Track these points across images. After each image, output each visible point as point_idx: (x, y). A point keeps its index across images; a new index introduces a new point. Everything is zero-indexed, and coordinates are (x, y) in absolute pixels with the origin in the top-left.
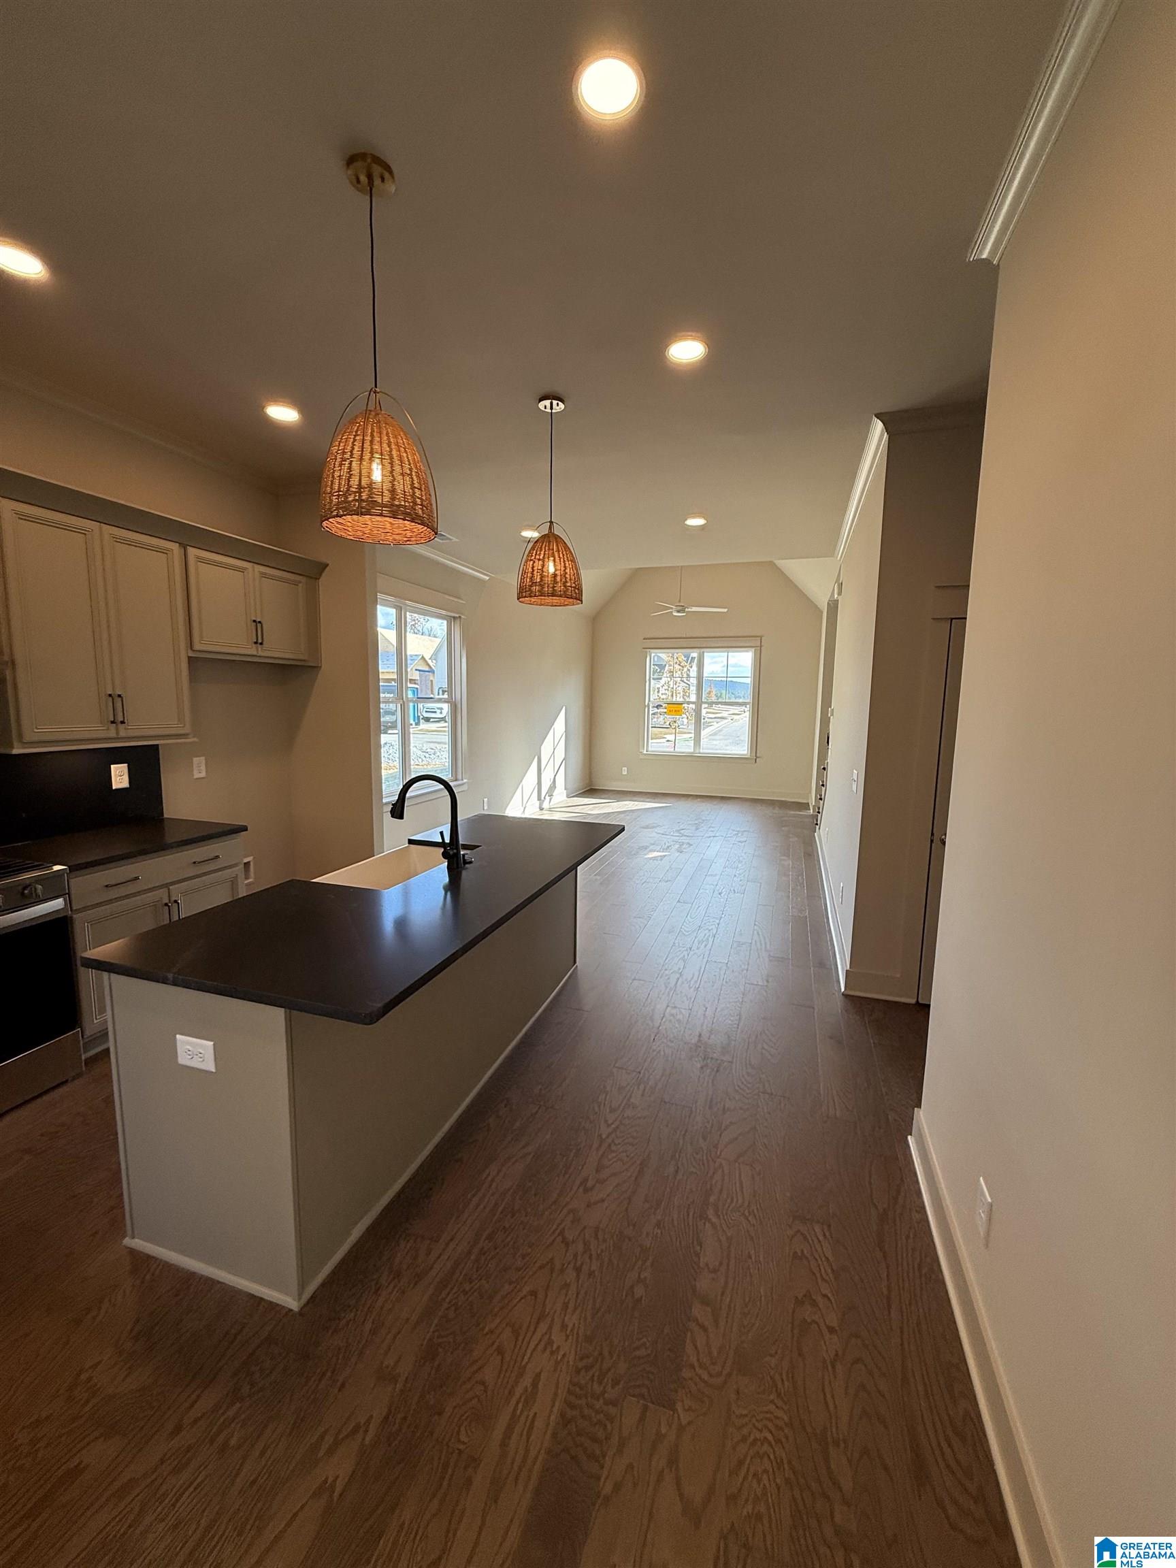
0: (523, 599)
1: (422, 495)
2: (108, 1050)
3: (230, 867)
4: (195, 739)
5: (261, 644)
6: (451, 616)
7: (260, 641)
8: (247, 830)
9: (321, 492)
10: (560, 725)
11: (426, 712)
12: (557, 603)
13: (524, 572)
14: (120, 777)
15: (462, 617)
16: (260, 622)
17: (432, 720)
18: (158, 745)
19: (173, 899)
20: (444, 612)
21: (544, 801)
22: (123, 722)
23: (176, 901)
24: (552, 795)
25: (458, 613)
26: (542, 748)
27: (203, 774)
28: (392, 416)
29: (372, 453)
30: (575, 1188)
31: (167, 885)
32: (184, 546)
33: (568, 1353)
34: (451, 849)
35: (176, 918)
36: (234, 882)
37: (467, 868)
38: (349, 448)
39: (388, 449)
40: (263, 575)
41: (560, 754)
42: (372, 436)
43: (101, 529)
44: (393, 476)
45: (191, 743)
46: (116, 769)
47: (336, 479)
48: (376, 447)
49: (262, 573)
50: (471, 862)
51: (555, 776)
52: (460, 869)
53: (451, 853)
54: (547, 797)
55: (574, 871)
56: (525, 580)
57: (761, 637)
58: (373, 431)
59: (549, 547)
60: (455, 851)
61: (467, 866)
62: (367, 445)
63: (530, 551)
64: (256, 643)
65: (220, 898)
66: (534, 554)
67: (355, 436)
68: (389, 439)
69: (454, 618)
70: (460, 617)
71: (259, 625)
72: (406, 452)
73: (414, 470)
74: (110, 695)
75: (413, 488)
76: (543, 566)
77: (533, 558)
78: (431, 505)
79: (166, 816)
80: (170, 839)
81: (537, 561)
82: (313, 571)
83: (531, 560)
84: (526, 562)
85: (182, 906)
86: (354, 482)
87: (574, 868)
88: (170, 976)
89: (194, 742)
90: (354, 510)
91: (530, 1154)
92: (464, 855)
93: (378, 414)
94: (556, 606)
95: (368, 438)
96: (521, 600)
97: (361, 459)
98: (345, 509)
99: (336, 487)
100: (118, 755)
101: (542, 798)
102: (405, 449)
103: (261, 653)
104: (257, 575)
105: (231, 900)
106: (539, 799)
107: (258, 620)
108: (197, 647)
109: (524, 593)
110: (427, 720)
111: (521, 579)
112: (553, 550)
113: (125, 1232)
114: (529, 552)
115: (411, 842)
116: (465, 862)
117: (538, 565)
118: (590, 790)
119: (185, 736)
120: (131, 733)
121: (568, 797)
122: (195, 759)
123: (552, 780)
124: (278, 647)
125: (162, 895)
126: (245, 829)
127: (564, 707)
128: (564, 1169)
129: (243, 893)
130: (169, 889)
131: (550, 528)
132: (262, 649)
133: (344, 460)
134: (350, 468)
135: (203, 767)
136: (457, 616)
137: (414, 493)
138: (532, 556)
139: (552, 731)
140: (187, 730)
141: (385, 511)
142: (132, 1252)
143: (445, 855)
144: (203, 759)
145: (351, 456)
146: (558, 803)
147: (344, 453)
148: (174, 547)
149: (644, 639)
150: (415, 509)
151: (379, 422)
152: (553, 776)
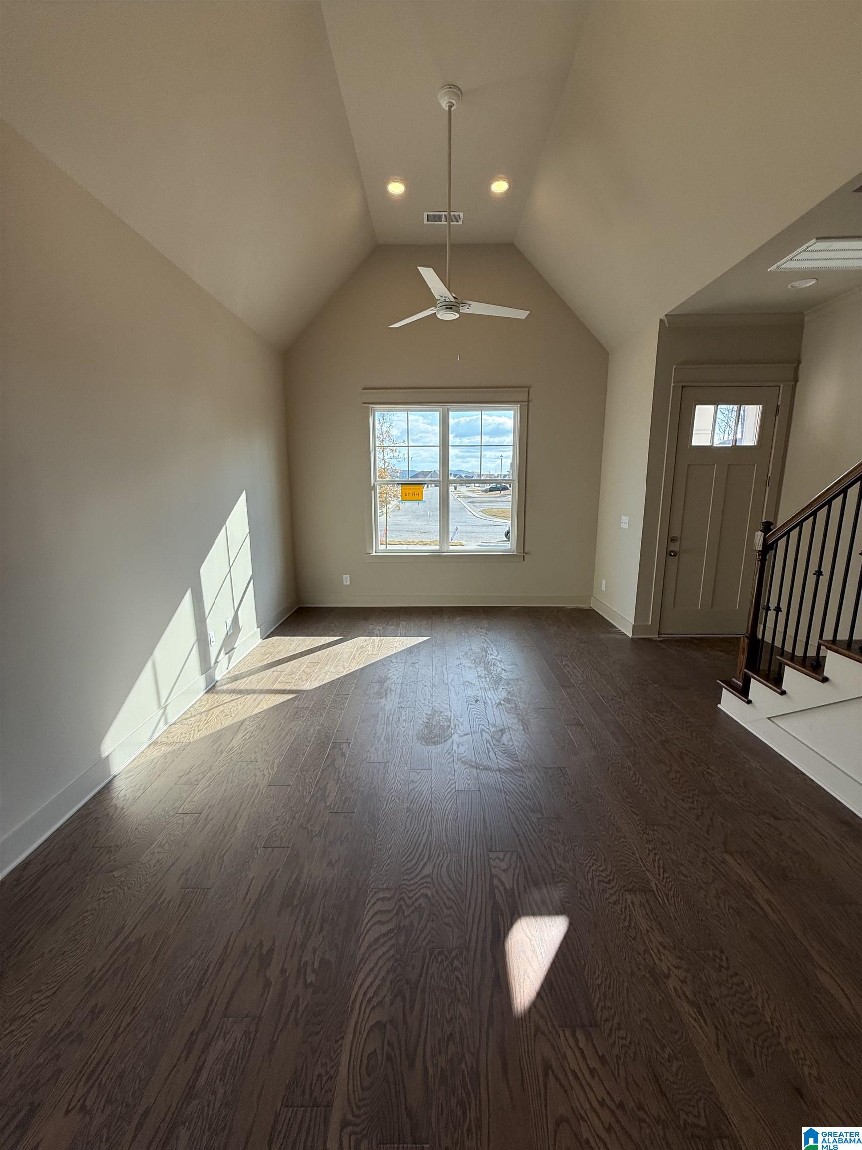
10: (239, 521)
51: (236, 613)
57: (529, 388)
118: (298, 611)
149: (363, 389)
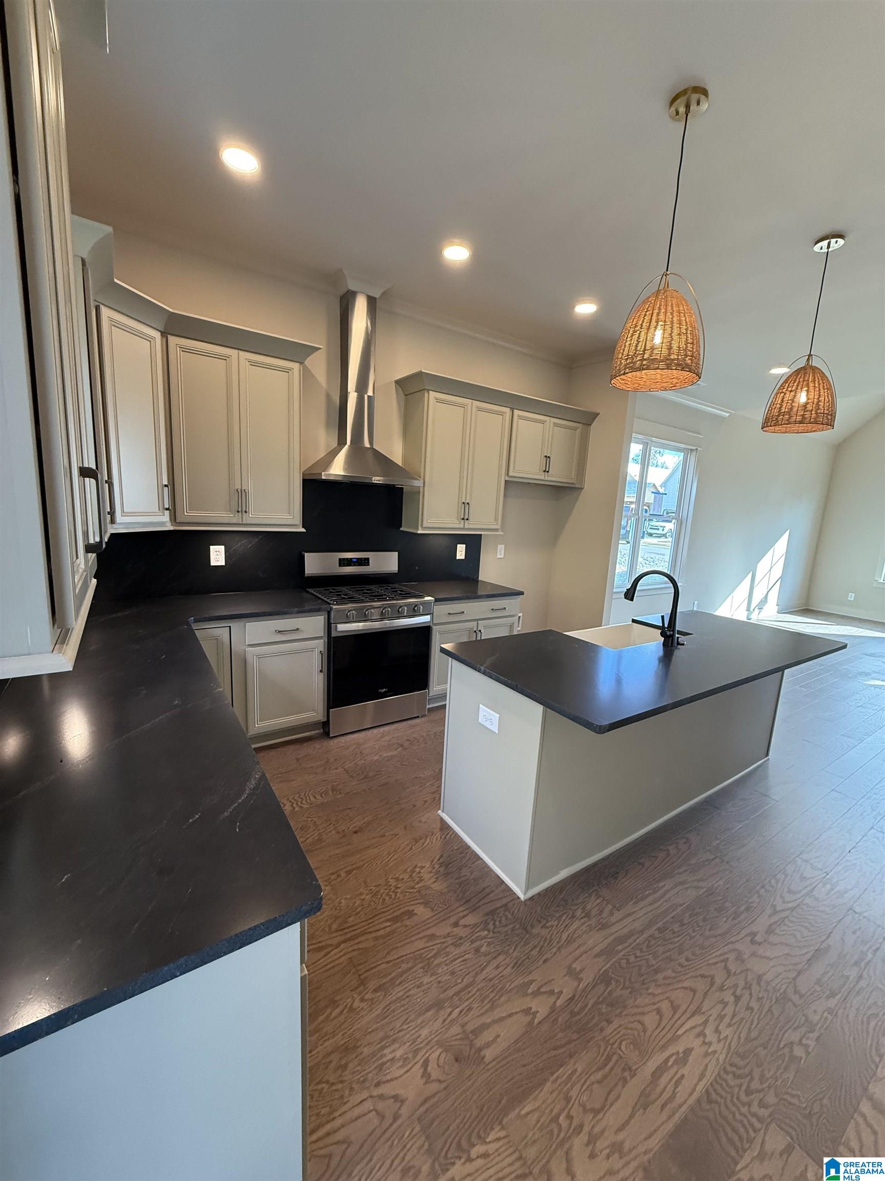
0: (767, 429)
1: (693, 349)
2: (446, 705)
3: (510, 616)
4: (502, 533)
5: (548, 472)
6: (689, 449)
7: (547, 470)
8: (523, 594)
9: (614, 358)
10: (781, 546)
11: (650, 528)
12: (804, 430)
13: (773, 403)
14: (461, 552)
15: (699, 449)
16: (549, 457)
17: (654, 535)
18: (481, 535)
19: (479, 629)
20: (683, 446)
21: (752, 612)
22: (467, 519)
23: (480, 631)
24: (762, 608)
25: (694, 446)
26: (759, 566)
27: (502, 556)
28: (677, 290)
29: (657, 322)
30: (742, 935)
31: (477, 620)
32: (512, 409)
33: (719, 1052)
34: (670, 631)
35: (479, 638)
36: (511, 626)
37: (679, 649)
38: (640, 323)
39: (671, 317)
40: (555, 425)
41: (778, 571)
42: (660, 309)
43: (472, 403)
44: (672, 337)
45: (500, 535)
46: (460, 547)
47: (627, 348)
48: (662, 317)
49: (554, 423)
50: (683, 644)
51: (768, 592)
52: (673, 648)
53: (668, 633)
54: (756, 609)
55: (781, 672)
56: (773, 411)
58: (660, 305)
59: (804, 377)
60: (672, 633)
61: (679, 646)
62: (654, 318)
63: (783, 384)
64: (544, 471)
65: (503, 633)
66: (786, 387)
67: (646, 312)
68: (672, 309)
69: (691, 450)
70: (697, 449)
71: (548, 459)
72: (685, 316)
73: (690, 329)
74: (464, 503)
75: (687, 343)
76: (795, 396)
77: (784, 390)
78: (699, 355)
79: (480, 579)
80: (480, 593)
81: (788, 392)
82: (588, 419)
83: (782, 392)
84: (777, 394)
85: (483, 635)
86: (641, 347)
87: (781, 670)
88: (482, 668)
89: (501, 535)
90: (637, 368)
91: (703, 888)
92: (678, 638)
93: (667, 291)
94: (801, 432)
95: (656, 311)
96: (765, 429)
97: (648, 328)
98: (631, 368)
99: (626, 353)
100: (461, 539)
101: (751, 610)
102: (684, 314)
103: (546, 479)
104: (552, 424)
105: (508, 635)
106: (748, 610)
107: (548, 455)
108: (511, 474)
109: (770, 422)
110: (651, 535)
111: (769, 410)
112: (808, 380)
113: (440, 807)
114: (781, 386)
115: (634, 621)
116: (678, 644)
117: (788, 396)
118: (806, 611)
119: (496, 530)
120: (471, 526)
121: (778, 612)
122: (499, 546)
123: (764, 595)
124: (557, 476)
125: (473, 625)
126: (522, 593)
127: (789, 531)
128: (734, 915)
129: (515, 633)
130: (478, 623)
131: (808, 360)
132: (548, 476)
133: (635, 332)
134: (639, 338)
135: (503, 552)
136: (694, 448)
137: (687, 347)
138: (783, 389)
139: (773, 549)
140: (498, 527)
141: (662, 365)
142: (442, 820)
143: (662, 634)
144: (503, 546)
145: (641, 328)
146: (768, 617)
147: (636, 326)
148: (507, 410)
150: (685, 360)
151: (666, 297)
152: (766, 592)
